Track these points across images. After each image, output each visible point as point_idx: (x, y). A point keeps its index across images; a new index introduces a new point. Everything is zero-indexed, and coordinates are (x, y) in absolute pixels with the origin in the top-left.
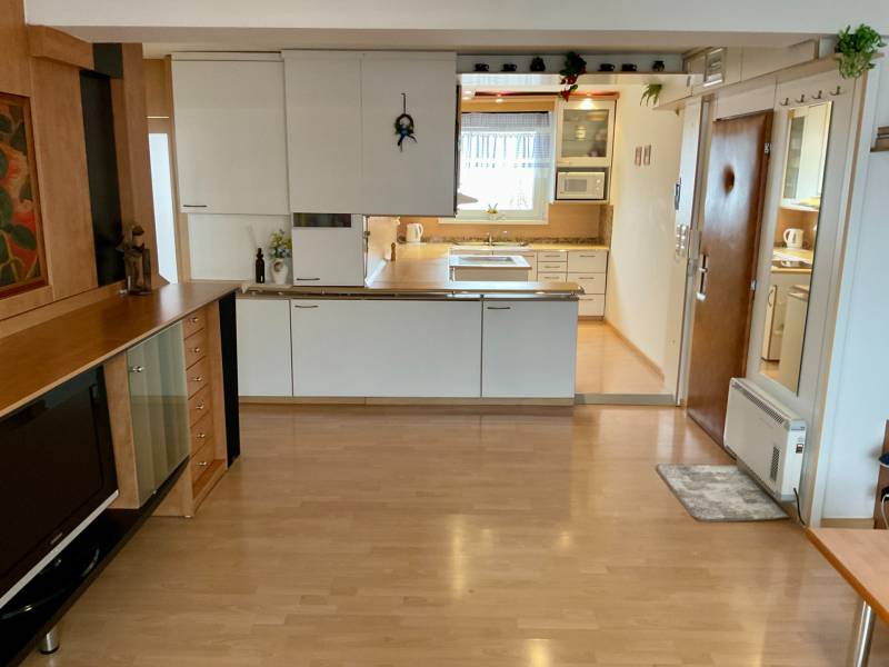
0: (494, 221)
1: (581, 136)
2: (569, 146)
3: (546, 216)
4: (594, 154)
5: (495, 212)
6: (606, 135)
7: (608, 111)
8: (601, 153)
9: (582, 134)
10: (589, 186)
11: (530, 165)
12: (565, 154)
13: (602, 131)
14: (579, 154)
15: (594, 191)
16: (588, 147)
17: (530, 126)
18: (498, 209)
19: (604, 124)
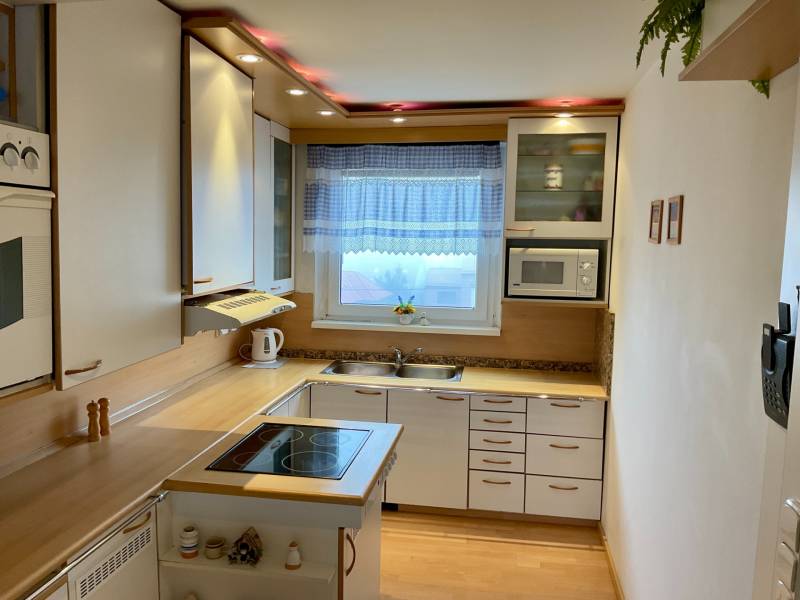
0: (407, 326)
1: (553, 183)
2: (530, 200)
3: (499, 321)
4: (580, 215)
5: (407, 311)
6: (601, 182)
7: (603, 136)
8: (593, 213)
9: (555, 179)
10: (569, 273)
11: (467, 234)
12: (521, 215)
13: (595, 174)
14: (552, 215)
15: (578, 282)
16: (572, 202)
17: (466, 166)
18: (413, 306)
19: (598, 162)
